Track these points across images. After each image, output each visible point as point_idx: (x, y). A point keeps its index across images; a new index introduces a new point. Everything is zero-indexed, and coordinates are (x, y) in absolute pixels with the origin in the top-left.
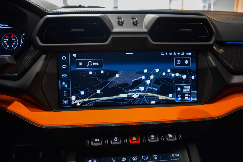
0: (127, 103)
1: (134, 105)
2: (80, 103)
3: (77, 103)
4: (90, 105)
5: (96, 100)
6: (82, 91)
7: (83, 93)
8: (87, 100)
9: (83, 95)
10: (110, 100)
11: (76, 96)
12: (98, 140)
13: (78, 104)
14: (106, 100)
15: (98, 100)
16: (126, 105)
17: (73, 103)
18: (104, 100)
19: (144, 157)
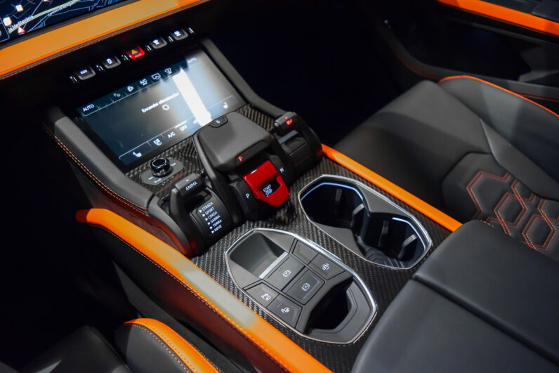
0: (98, 5)
1: (107, 6)
2: (22, 27)
3: (17, 30)
4: (40, 26)
5: (46, 14)
6: (17, 4)
7: (19, 8)
8: (32, 18)
9: (21, 12)
10: (68, 8)
11: (10, 16)
12: (86, 71)
13: (21, 31)
14: (64, 10)
15: (51, 14)
16: (96, 9)
17: (11, 30)
18: (60, 11)
19: (154, 77)
